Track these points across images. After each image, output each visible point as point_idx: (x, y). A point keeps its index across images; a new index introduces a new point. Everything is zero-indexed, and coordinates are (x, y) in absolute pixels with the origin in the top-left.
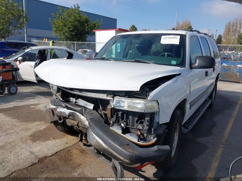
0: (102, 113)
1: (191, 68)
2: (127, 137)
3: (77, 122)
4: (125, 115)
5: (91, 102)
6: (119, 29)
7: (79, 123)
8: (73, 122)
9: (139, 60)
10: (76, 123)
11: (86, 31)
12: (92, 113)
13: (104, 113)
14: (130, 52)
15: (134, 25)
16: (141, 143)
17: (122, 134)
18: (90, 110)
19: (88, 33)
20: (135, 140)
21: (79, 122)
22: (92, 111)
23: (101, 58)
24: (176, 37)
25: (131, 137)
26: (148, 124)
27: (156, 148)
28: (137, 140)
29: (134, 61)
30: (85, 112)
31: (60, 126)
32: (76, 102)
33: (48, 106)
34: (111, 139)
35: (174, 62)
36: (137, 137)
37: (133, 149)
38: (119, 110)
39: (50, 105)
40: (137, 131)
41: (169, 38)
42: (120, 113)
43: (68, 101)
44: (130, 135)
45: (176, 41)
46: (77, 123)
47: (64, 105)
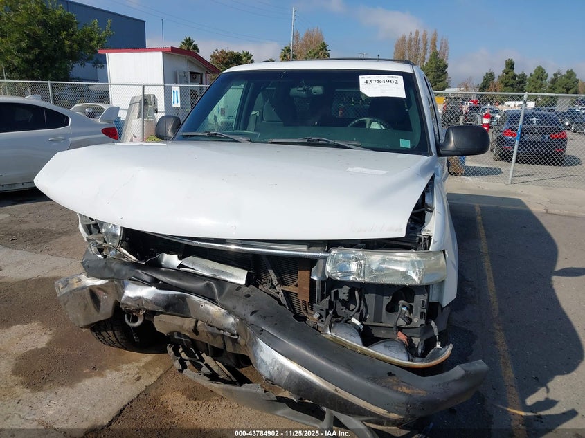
0: (278, 293)
1: (439, 155)
2: (380, 354)
3: (194, 320)
4: (356, 292)
5: (233, 263)
6: (172, 48)
7: (200, 323)
8: (179, 323)
9: (318, 140)
10: (188, 324)
11: (68, 50)
12: (248, 296)
13: (282, 290)
14: (254, 113)
15: (189, 39)
16: (417, 364)
17: (364, 348)
18: (239, 287)
19: (74, 57)
20: (401, 358)
21: (197, 321)
22: (246, 290)
23: (206, 134)
24: (394, 79)
25: (388, 352)
26: (425, 311)
27: (458, 371)
28: (406, 358)
29: (306, 141)
30: (220, 294)
31: (110, 333)
32: (181, 266)
33: (75, 280)
34: (342, 366)
35: (405, 143)
36: (404, 350)
37: (409, 386)
38: (341, 284)
39: (83, 276)
40: (395, 332)
41: (379, 81)
42: (346, 289)
43: (156, 265)
44: (385, 346)
45: (396, 89)
46: (193, 324)
47: (146, 278)
